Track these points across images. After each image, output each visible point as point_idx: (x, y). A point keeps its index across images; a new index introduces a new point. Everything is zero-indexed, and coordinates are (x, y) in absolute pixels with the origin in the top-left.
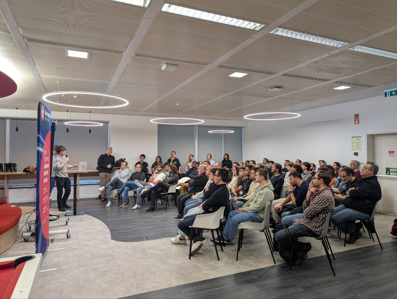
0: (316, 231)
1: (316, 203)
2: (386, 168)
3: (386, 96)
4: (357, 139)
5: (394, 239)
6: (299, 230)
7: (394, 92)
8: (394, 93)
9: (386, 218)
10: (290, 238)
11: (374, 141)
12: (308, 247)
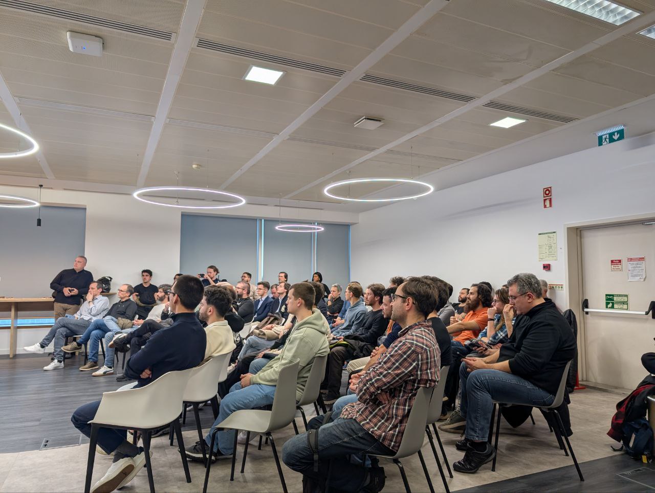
0: (384, 438)
1: (385, 363)
2: (606, 295)
3: (600, 144)
4: (549, 237)
5: (615, 450)
6: (342, 436)
7: (616, 133)
8: (616, 137)
9: (605, 399)
10: (316, 457)
11: (582, 240)
12: (377, 479)
